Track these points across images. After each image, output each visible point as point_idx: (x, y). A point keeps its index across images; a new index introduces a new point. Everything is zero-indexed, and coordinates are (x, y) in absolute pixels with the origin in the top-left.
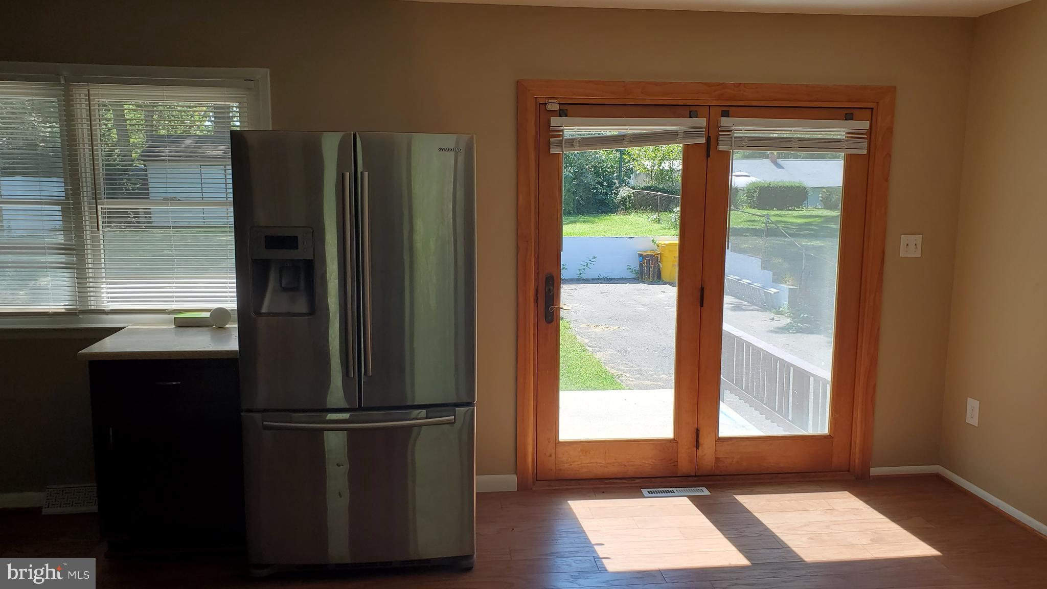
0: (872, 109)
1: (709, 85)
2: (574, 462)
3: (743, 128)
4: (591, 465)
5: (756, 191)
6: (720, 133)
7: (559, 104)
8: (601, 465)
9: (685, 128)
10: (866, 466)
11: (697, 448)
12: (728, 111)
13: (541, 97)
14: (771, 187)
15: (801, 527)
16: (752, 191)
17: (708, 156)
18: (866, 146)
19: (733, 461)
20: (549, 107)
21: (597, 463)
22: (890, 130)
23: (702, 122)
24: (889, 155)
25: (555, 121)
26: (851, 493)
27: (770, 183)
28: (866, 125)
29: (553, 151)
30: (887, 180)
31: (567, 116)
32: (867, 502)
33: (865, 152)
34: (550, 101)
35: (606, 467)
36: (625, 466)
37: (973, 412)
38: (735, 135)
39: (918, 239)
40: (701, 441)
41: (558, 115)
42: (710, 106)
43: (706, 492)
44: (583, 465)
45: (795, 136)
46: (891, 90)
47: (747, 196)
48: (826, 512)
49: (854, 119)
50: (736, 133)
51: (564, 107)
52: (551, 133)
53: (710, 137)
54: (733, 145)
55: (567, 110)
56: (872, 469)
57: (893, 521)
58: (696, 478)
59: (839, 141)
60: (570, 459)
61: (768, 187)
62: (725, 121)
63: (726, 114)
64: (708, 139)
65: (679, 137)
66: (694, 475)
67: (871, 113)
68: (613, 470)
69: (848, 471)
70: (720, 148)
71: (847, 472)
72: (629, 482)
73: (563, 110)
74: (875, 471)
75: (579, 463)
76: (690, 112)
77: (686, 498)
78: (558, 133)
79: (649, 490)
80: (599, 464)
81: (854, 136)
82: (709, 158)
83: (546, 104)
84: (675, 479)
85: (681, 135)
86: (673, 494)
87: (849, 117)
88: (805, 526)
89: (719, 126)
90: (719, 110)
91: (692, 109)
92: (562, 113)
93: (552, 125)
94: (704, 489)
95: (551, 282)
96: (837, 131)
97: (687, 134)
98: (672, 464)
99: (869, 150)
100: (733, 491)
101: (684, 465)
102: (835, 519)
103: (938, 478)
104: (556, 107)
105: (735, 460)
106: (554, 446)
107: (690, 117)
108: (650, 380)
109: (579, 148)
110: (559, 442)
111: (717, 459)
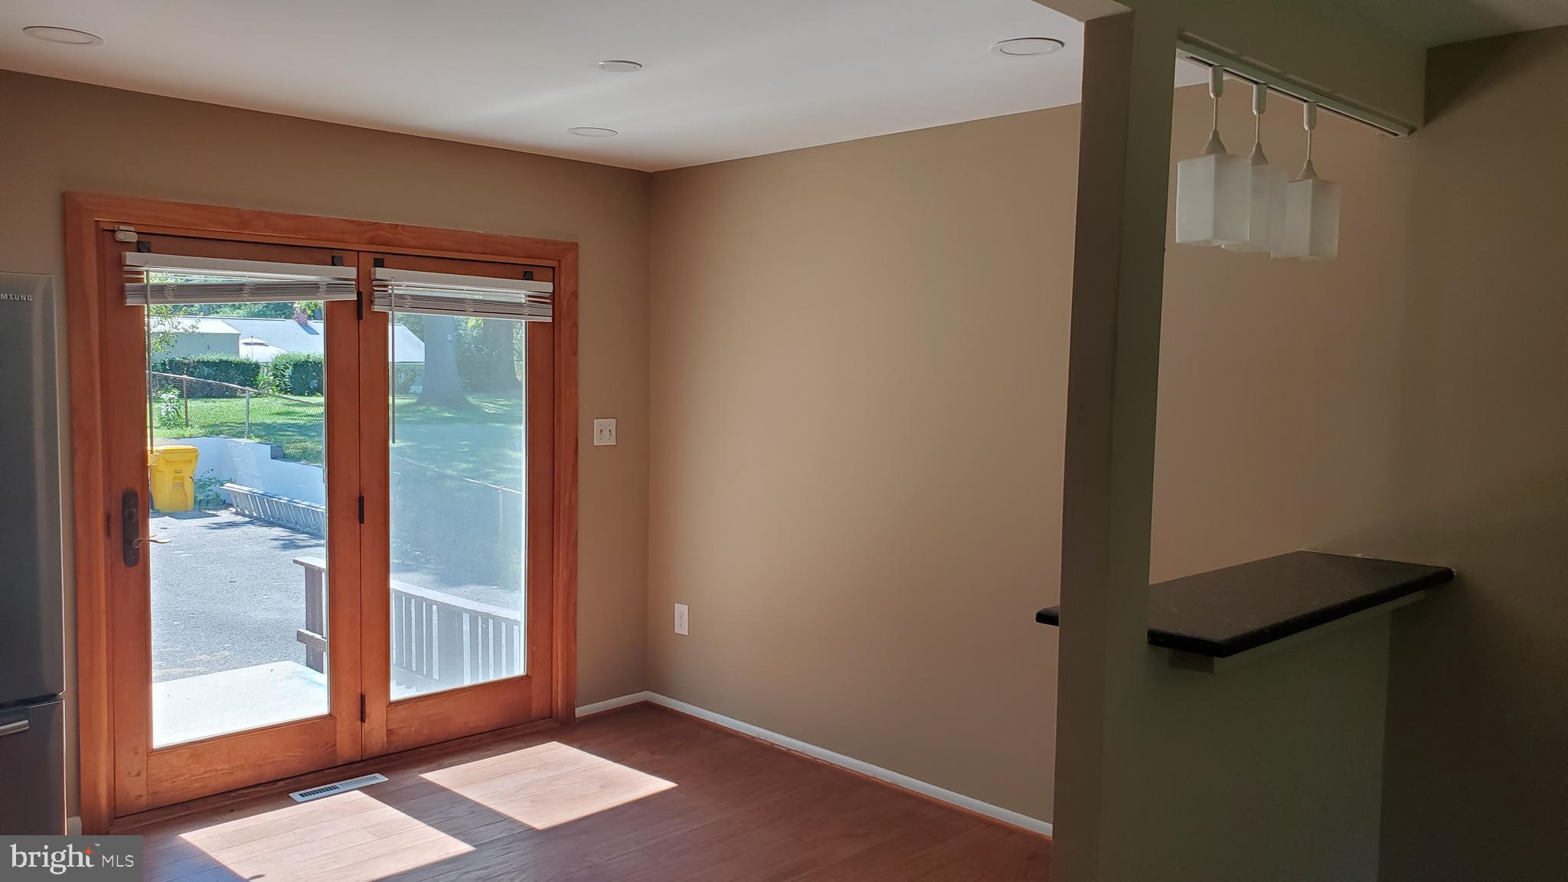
0: (554, 268)
1: (358, 224)
2: (179, 776)
3: (403, 283)
4: (208, 775)
5: (288, 368)
6: (376, 289)
7: (137, 233)
8: (224, 772)
9: (328, 280)
10: (570, 707)
11: (363, 720)
12: (383, 260)
13: (106, 220)
14: (311, 362)
15: (515, 792)
16: (282, 367)
17: (360, 317)
18: (551, 312)
19: (410, 731)
20: (120, 236)
21: (216, 770)
22: (575, 295)
23: (351, 272)
24: (576, 325)
25: (131, 258)
26: (560, 742)
27: (308, 355)
28: (547, 287)
29: (130, 302)
30: (575, 354)
31: (149, 252)
32: (581, 748)
33: (550, 320)
34: (122, 228)
35: (232, 773)
36: (261, 766)
37: (681, 618)
38: (395, 292)
39: (611, 423)
40: (368, 710)
41: (136, 250)
42: (358, 252)
43: (381, 778)
44: (193, 778)
45: (468, 297)
46: (574, 246)
47: (274, 374)
48: (540, 769)
49: (534, 278)
50: (396, 289)
51: (144, 238)
52: (125, 276)
53: (361, 292)
54: (393, 304)
55: (150, 243)
56: (577, 710)
57: (615, 762)
58: (362, 764)
59: (520, 305)
60: (171, 773)
61: (307, 362)
62: (380, 273)
63: (379, 263)
64: (359, 294)
65: (320, 290)
66: (359, 759)
67: (553, 274)
68: (244, 776)
69: (551, 717)
70: (377, 308)
71: (548, 720)
72: (269, 788)
73: (143, 243)
74: (581, 711)
75: (187, 776)
76: (333, 257)
77: (357, 792)
78: (136, 276)
79: (302, 792)
80: (219, 772)
81: (536, 299)
82: (361, 321)
83: (114, 231)
84: (334, 770)
85: (323, 289)
86: (337, 791)
87: (528, 276)
88: (521, 789)
89: (372, 278)
90: (371, 258)
91: (335, 253)
92: (140, 247)
93: (127, 264)
94: (377, 775)
95: (132, 502)
96: (517, 292)
97: (332, 288)
98: (330, 750)
99: (553, 317)
100: (417, 770)
101: (346, 749)
102: (551, 774)
103: (648, 706)
104: (133, 238)
105: (413, 729)
106: (146, 758)
107: (333, 265)
108: (182, 666)
109: (173, 299)
110: (153, 751)
111: (390, 732)
